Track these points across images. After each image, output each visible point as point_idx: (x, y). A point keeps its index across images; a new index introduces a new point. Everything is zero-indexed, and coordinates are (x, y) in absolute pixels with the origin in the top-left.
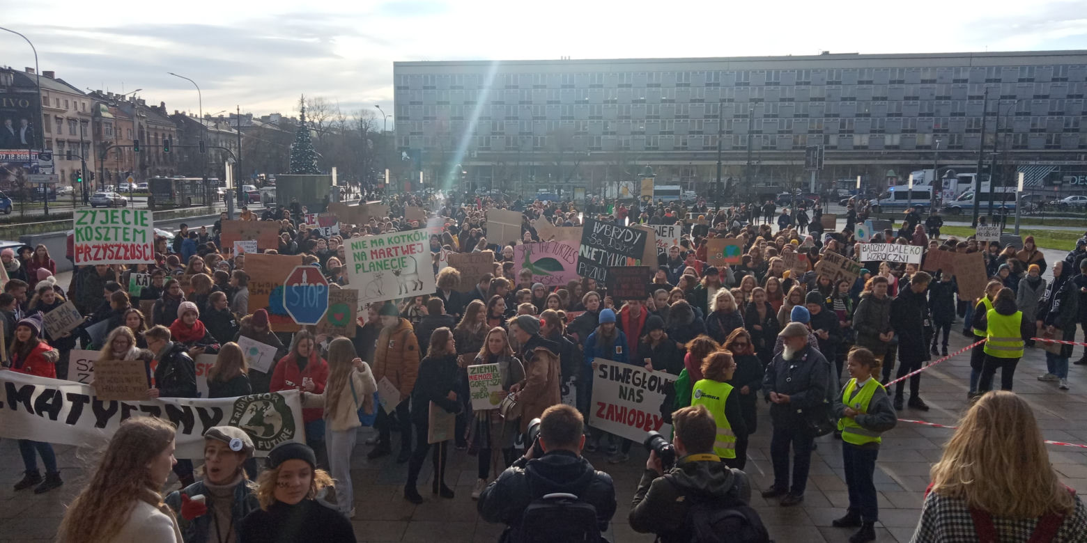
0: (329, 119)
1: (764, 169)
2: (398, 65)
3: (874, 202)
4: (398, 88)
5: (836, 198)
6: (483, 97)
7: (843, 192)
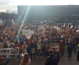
0: (9, 12)
1: (62, 19)
2: (18, 6)
3: (75, 23)
4: (18, 9)
5: (71, 22)
6: (28, 10)
7: (72, 21)
